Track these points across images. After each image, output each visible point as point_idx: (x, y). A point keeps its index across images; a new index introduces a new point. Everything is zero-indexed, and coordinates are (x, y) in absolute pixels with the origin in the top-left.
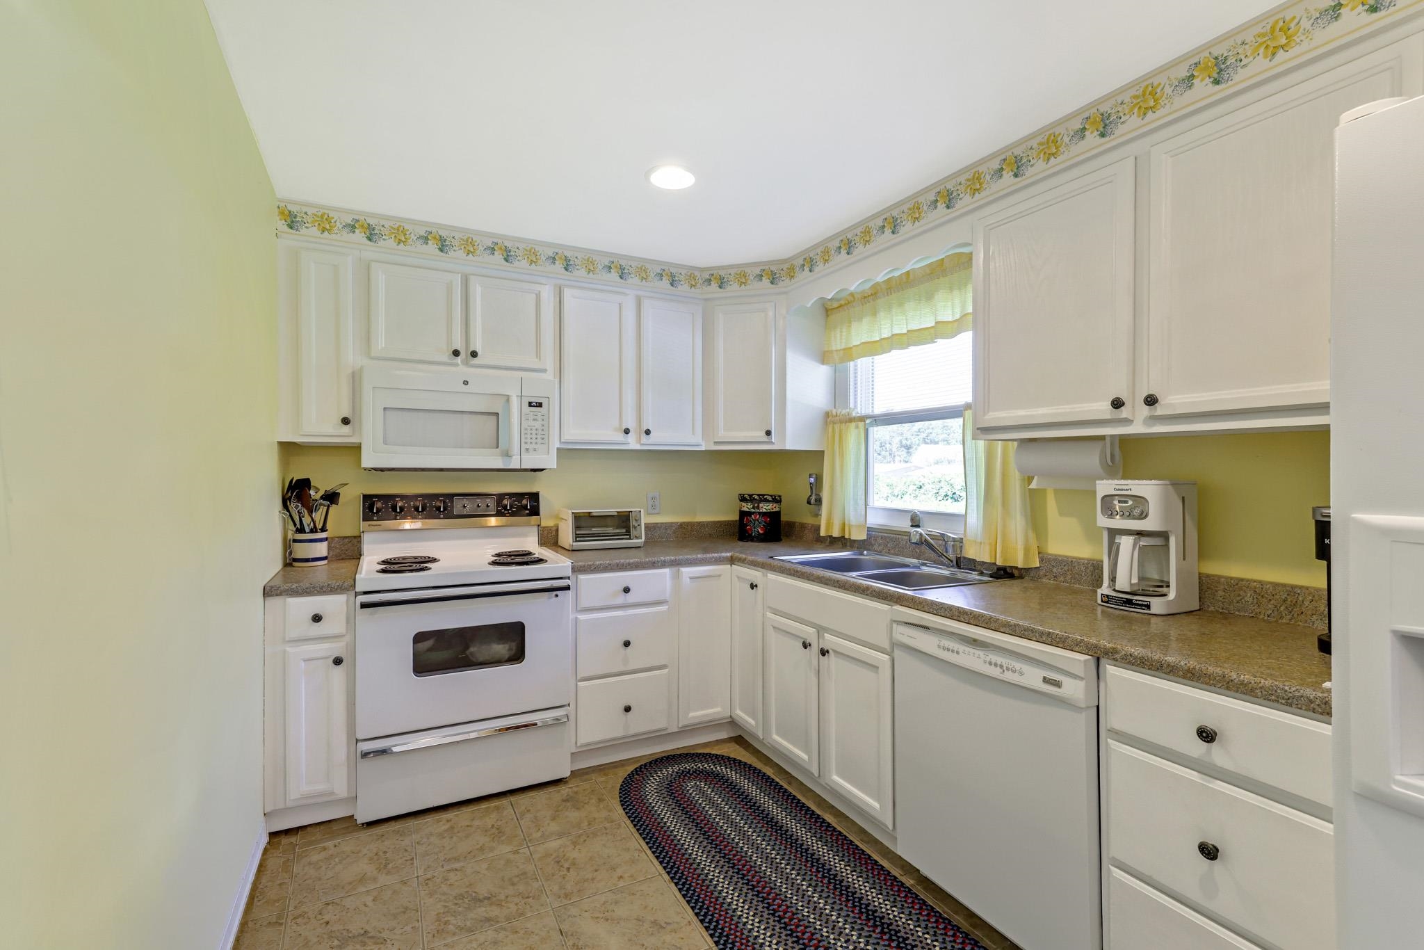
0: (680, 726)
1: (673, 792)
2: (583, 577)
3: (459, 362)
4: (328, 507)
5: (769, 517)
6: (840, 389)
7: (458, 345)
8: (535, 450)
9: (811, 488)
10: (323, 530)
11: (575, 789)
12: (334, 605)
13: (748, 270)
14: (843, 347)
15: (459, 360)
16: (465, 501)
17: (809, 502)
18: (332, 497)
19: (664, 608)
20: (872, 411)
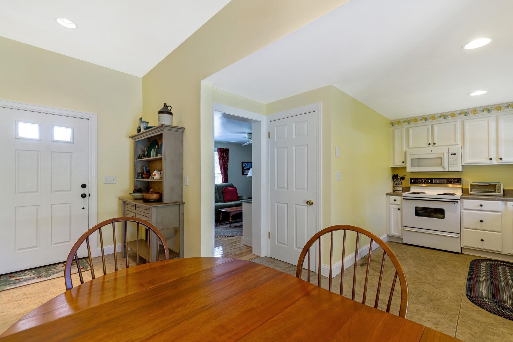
2: (464, 200)
4: (402, 180)
7: (430, 142)
8: (453, 166)
10: (401, 185)
12: (398, 198)
15: (431, 145)
16: (437, 180)
18: (403, 178)
19: (500, 213)
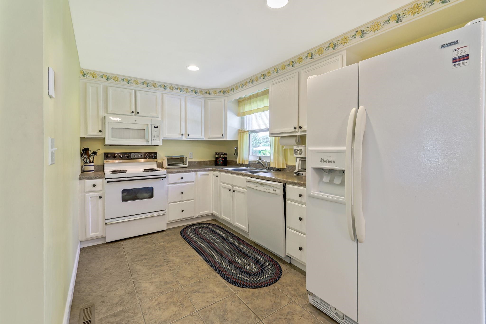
0: (197, 216)
1: (195, 232)
2: (170, 175)
3: (133, 115)
4: (94, 156)
5: (223, 159)
6: (242, 123)
7: (133, 110)
8: (156, 140)
9: (235, 151)
10: (93, 162)
11: (168, 233)
12: (99, 182)
13: (217, 90)
14: (243, 112)
15: (133, 114)
16: (135, 154)
17: (235, 155)
18: (95, 153)
19: (193, 183)
20: (251, 129)
